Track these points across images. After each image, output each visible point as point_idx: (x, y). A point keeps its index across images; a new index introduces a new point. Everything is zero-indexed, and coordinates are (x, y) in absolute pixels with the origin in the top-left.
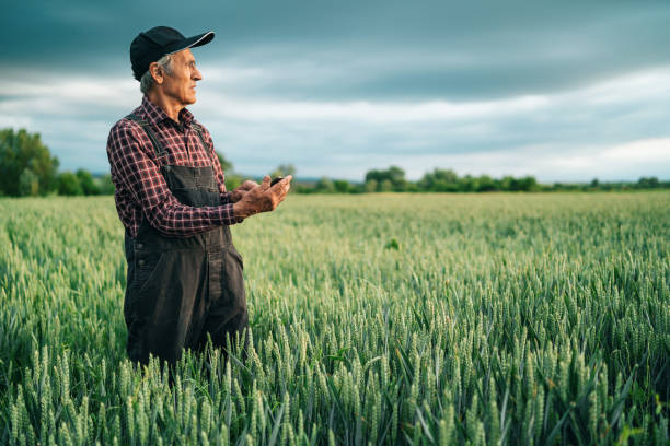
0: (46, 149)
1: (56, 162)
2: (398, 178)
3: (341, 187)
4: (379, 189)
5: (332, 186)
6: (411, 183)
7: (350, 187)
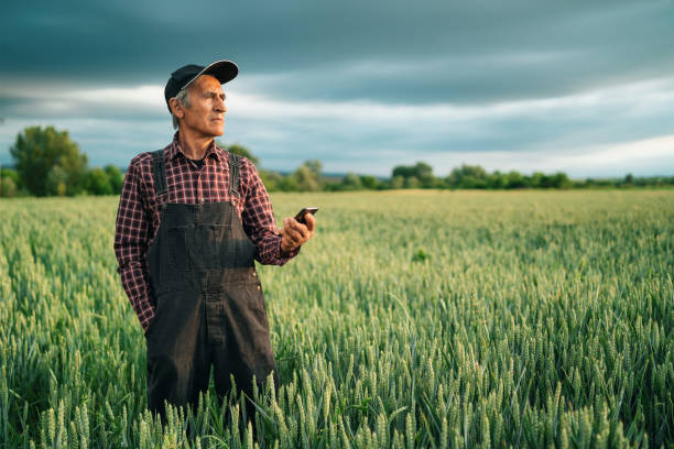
2: (425, 174)
3: (368, 183)
4: (406, 186)
5: (359, 183)
6: (439, 179)
7: (377, 182)
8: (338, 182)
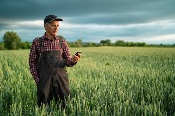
2: (109, 42)
3: (94, 45)
4: (104, 45)
6: (112, 44)
7: (96, 45)
8: (86, 45)
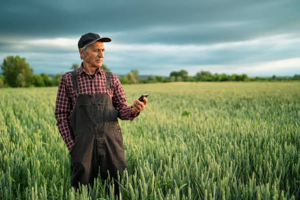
0: (28, 64)
1: (32, 70)
2: (185, 75)
3: (159, 80)
4: (176, 80)
5: (155, 79)
6: (191, 77)
7: (163, 79)
8: (146, 79)
